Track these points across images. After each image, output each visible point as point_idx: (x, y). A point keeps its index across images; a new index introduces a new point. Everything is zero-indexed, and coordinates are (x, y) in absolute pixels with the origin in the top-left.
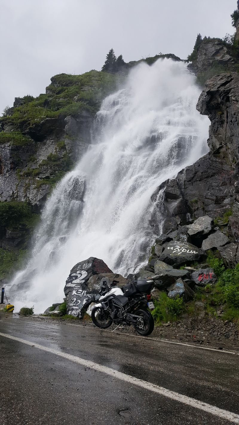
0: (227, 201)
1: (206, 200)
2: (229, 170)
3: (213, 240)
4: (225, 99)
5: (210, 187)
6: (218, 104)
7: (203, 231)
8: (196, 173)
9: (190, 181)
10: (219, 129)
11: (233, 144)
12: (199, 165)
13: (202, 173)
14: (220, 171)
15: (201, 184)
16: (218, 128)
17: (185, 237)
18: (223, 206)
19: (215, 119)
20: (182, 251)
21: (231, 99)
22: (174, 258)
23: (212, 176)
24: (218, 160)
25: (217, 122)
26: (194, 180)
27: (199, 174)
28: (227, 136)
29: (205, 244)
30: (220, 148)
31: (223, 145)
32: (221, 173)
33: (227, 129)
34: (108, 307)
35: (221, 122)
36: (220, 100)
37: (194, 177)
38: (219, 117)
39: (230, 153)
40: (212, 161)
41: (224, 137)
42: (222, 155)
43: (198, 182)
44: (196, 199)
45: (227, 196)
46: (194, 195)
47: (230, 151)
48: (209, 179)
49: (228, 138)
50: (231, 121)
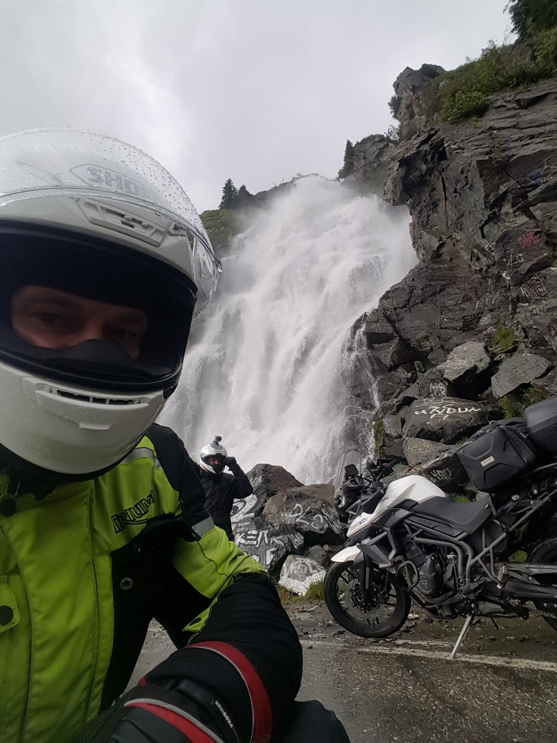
0: (485, 320)
1: (442, 331)
2: (468, 275)
3: (514, 371)
4: (437, 157)
5: (444, 309)
6: (422, 176)
7: (475, 367)
8: (411, 292)
9: (405, 306)
10: (430, 218)
11: (466, 231)
12: (413, 279)
13: (423, 289)
14: (452, 281)
15: (427, 307)
16: (428, 216)
17: (442, 387)
18: (480, 332)
19: (420, 205)
20: (448, 412)
21: (449, 150)
22: (437, 428)
23: (441, 291)
24: (442, 266)
25: (426, 207)
26: (411, 303)
27: (418, 292)
28: (450, 222)
29: (500, 384)
30: (441, 246)
31: (444, 240)
32: (455, 283)
33: (448, 209)
34: (393, 552)
35: (432, 204)
36: (424, 167)
37: (409, 299)
38: (428, 197)
39: (461, 248)
40: (432, 269)
41: (444, 228)
42: (446, 257)
43: (420, 305)
44: (424, 333)
45: (482, 313)
46: (418, 328)
47: (460, 245)
48: (438, 297)
49: (451, 225)
50: (455, 191)
